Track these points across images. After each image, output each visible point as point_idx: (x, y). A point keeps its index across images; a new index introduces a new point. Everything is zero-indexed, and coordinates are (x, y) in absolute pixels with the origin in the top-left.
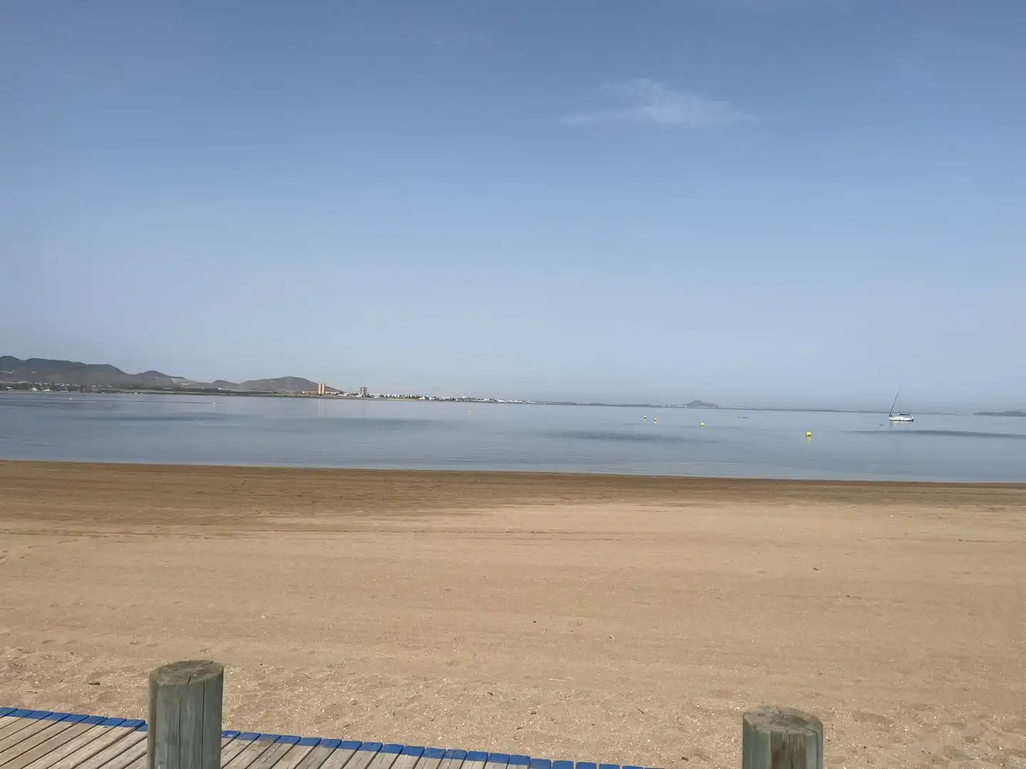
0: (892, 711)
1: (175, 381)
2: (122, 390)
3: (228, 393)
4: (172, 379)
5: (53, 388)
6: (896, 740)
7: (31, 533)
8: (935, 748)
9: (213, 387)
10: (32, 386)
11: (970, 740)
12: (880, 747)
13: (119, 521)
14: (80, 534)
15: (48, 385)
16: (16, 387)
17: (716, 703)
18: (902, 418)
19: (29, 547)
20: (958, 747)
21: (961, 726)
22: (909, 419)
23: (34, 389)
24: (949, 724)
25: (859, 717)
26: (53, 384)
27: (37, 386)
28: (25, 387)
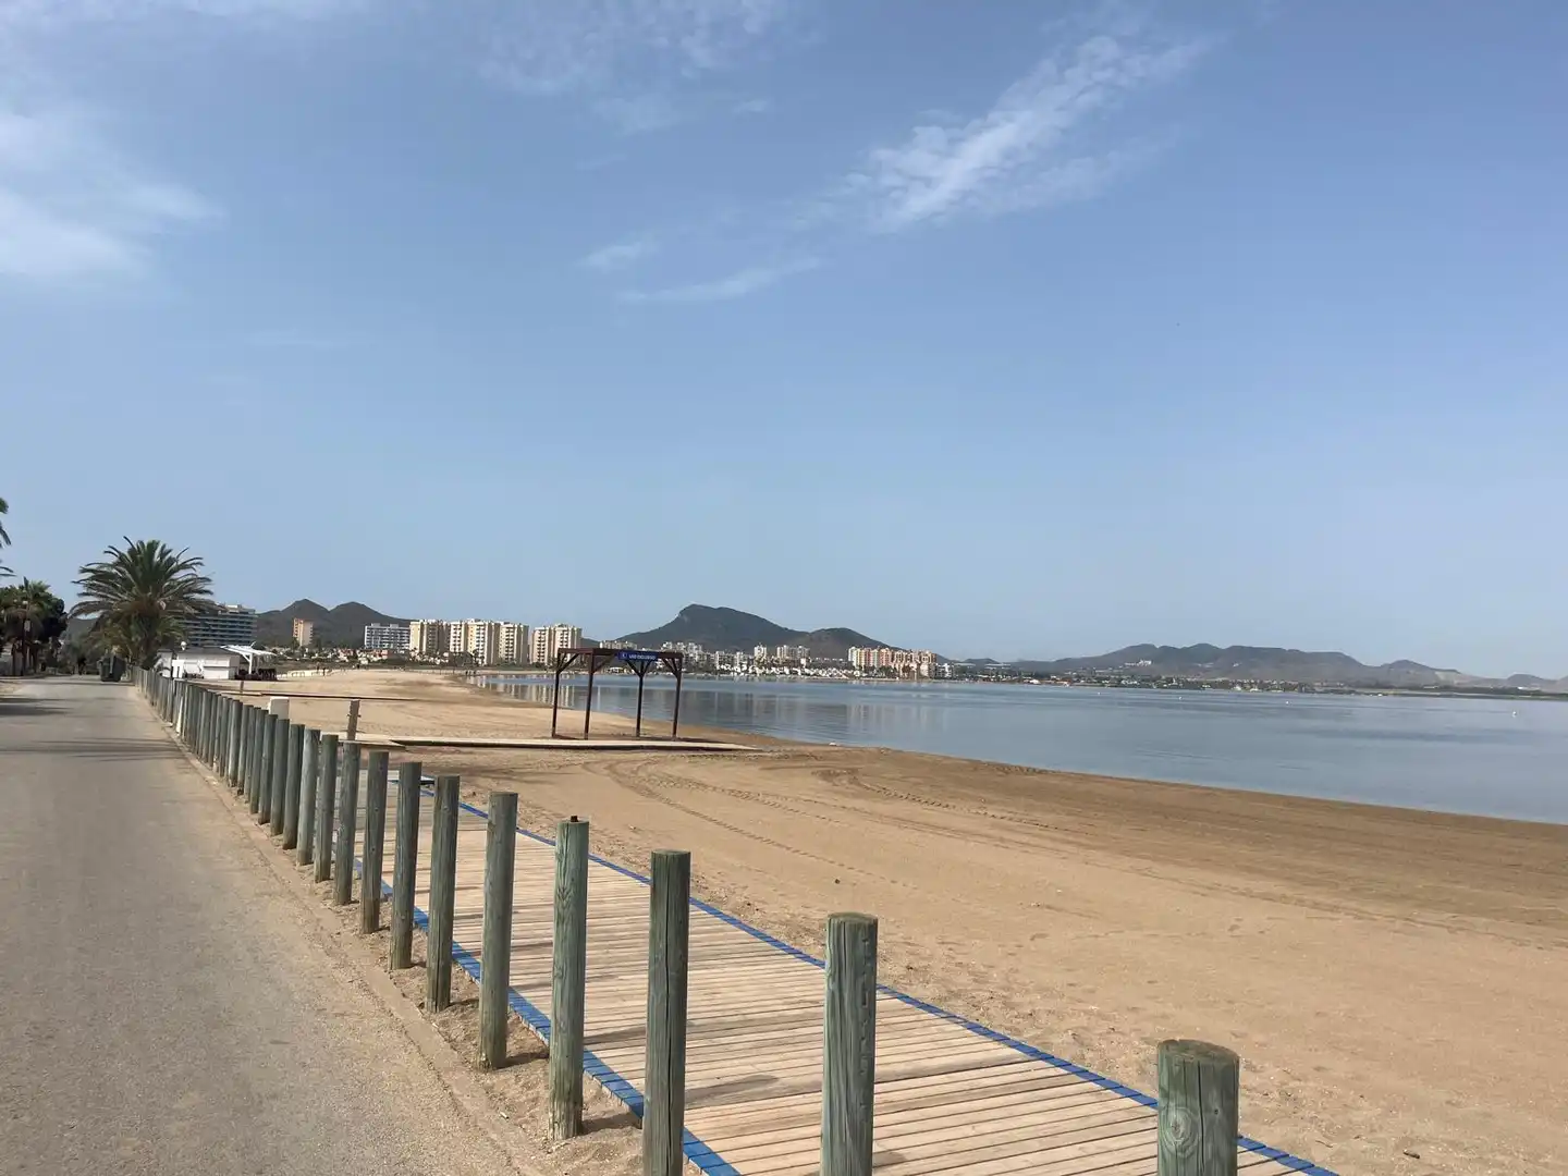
1: (1441, 676)
2: (1357, 690)
3: (1537, 695)
4: (1437, 673)
5: (1264, 687)
7: (1267, 897)
9: (1508, 686)
10: (1234, 684)
13: (1388, 897)
14: (1334, 909)
15: (1256, 683)
16: (1214, 685)
19: (1269, 918)
23: (1238, 688)
26: (1261, 682)
27: (1242, 685)
28: (1225, 685)
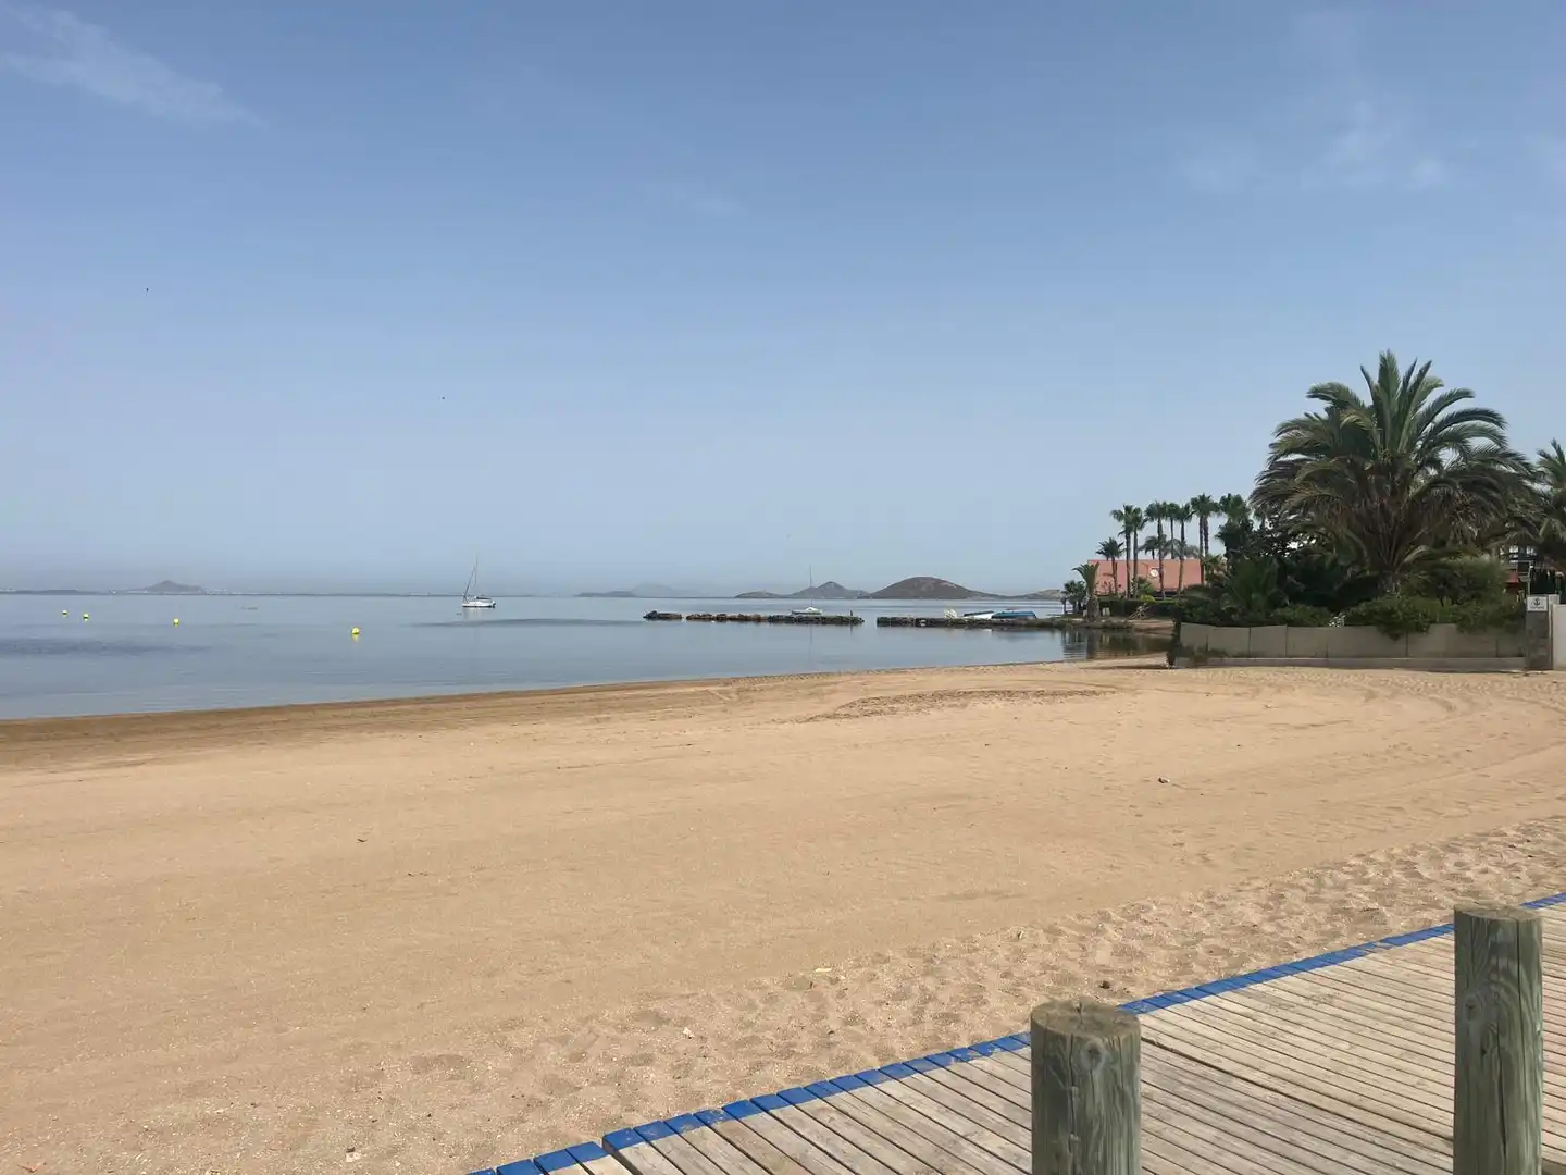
0: (470, 1041)
6: (476, 1088)
8: (529, 1086)
11: (576, 1058)
12: (453, 1107)
17: (180, 1110)
18: (479, 603)
20: (561, 1074)
21: (563, 1040)
22: (487, 604)
24: (547, 1040)
25: (423, 1066)
